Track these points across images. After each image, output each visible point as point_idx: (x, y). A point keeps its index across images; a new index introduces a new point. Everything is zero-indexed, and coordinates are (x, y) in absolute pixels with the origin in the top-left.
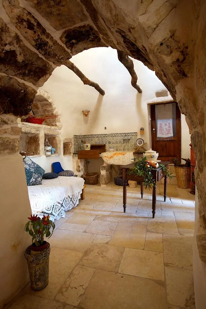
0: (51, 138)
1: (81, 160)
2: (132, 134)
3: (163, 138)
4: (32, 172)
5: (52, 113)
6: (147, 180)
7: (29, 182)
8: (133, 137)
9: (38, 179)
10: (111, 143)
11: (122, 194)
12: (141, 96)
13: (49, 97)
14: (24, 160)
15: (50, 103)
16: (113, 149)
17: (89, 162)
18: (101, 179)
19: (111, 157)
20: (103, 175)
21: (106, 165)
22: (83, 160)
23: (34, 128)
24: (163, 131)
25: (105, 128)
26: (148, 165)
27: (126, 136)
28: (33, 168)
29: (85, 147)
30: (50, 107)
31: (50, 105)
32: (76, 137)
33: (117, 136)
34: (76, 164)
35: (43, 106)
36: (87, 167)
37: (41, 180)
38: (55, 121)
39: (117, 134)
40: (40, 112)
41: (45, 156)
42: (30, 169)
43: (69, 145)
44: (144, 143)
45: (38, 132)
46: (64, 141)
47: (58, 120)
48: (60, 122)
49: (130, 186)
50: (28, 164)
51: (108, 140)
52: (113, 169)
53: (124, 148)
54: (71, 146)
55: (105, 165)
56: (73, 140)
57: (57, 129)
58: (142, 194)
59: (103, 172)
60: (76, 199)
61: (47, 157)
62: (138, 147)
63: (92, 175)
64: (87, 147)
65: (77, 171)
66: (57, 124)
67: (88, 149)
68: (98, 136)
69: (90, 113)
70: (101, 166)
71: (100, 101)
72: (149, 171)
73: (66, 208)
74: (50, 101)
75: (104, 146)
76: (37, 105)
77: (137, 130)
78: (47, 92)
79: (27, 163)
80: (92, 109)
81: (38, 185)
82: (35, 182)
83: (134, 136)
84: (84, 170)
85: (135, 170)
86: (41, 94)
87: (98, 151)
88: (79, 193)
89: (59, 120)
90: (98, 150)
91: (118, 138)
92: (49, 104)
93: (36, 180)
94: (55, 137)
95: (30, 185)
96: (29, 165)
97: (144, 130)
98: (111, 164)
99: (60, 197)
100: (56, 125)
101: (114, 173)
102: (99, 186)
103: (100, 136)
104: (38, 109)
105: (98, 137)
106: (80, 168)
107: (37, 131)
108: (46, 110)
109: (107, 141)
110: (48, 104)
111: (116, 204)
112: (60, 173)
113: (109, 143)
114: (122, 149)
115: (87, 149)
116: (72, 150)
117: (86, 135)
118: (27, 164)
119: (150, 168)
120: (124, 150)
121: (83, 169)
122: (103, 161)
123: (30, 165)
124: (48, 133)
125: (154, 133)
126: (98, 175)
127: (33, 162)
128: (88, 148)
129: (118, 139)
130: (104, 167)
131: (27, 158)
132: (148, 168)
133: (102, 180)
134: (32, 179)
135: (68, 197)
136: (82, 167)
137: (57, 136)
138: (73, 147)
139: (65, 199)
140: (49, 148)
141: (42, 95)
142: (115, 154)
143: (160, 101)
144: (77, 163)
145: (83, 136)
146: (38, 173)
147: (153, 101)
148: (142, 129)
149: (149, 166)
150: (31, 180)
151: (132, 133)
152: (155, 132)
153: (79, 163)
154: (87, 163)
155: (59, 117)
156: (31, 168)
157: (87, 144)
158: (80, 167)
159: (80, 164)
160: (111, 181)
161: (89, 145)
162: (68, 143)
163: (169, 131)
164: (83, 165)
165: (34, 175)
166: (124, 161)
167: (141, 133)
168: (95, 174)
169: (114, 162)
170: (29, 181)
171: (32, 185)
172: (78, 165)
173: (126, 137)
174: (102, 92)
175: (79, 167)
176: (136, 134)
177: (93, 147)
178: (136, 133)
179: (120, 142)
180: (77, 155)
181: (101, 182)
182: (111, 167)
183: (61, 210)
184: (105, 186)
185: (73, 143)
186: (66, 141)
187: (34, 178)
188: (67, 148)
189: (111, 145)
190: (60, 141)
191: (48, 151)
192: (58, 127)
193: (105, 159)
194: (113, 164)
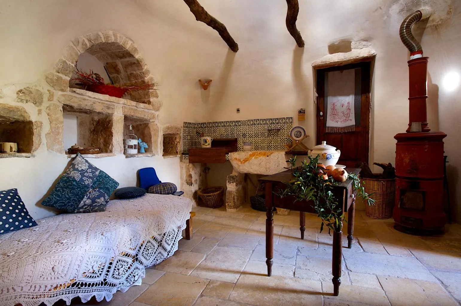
0: (141, 125)
1: (195, 164)
2: (284, 121)
3: (336, 128)
4: (87, 186)
5: (143, 80)
6: (322, 210)
7: (78, 206)
8: (286, 126)
9: (98, 200)
10: (247, 137)
11: (264, 228)
12: (302, 53)
13: (136, 50)
14: (73, 162)
15: (137, 60)
16: (250, 146)
17: (209, 169)
18: (228, 199)
19: (246, 160)
20: (232, 191)
21: (236, 174)
22: (198, 165)
23: (101, 101)
24: (336, 116)
25: (238, 110)
26: (325, 174)
27: (274, 123)
28: (90, 177)
29: (202, 142)
30: (139, 70)
31: (138, 64)
32: (187, 125)
33: (258, 124)
34: (186, 172)
35: (126, 67)
36: (206, 177)
37: (107, 202)
38: (147, 95)
39: (258, 120)
40: (122, 79)
41: (124, 156)
42: (81, 180)
43: (176, 138)
44: (305, 134)
45: (110, 111)
46: (164, 132)
47: (154, 93)
48: (157, 97)
49: (278, 212)
50: (80, 169)
51: (241, 131)
52: (248, 181)
53: (268, 145)
54: (178, 140)
55: (234, 174)
56: (182, 131)
57: (152, 108)
58: (302, 230)
59: (231, 187)
60: (173, 242)
61: (127, 157)
62: (294, 142)
63: (213, 192)
64: (206, 142)
65: (187, 183)
66: (151, 100)
67: (208, 145)
68: (225, 124)
69: (212, 84)
70: (228, 176)
71: (229, 64)
72: (328, 188)
73: (148, 263)
74: (137, 56)
75: (235, 141)
76: (117, 66)
77: (293, 113)
78: (131, 40)
79: (76, 167)
80: (215, 78)
81: (96, 211)
82: (90, 205)
83: (287, 123)
84: (200, 182)
85: (294, 187)
86: (118, 41)
87: (224, 150)
88: (179, 227)
89: (157, 93)
90: (224, 148)
91: (260, 127)
92: (136, 62)
93: (94, 201)
94: (148, 124)
95: (80, 212)
96: (82, 172)
97: (304, 113)
98: (245, 172)
99: (130, 243)
100: (149, 103)
101: (250, 187)
102: (224, 210)
103: (228, 124)
104: (118, 74)
105: (225, 126)
106: (193, 180)
107: (108, 108)
108: (131, 74)
109: (239, 133)
110: (134, 63)
111: (251, 252)
112: (152, 187)
113: (244, 135)
114: (266, 147)
115: (204, 147)
116: (180, 147)
117: (205, 123)
118: (77, 170)
119: (330, 182)
120: (269, 148)
121: (198, 180)
122: (232, 167)
123: (84, 173)
124: (133, 114)
125: (321, 121)
126: (223, 191)
127: (90, 166)
128: (206, 144)
129: (260, 130)
130: (233, 178)
131: (79, 159)
132: (326, 181)
133: (229, 201)
134: (84, 200)
135: (152, 240)
136: (195, 177)
137: (151, 121)
138: (181, 143)
139: (144, 245)
140: (134, 142)
141: (121, 44)
142: (253, 155)
143: (337, 61)
144: (188, 170)
145: (199, 124)
146: (100, 188)
147: (323, 61)
148: (302, 112)
149: (326, 178)
150: (82, 202)
151: (284, 118)
152: (324, 118)
153: (191, 170)
154: (205, 171)
155: (155, 88)
156: (84, 178)
157: (205, 138)
158: (192, 177)
159: (192, 173)
160: (245, 202)
161: (209, 139)
162: (173, 136)
163: (347, 116)
164: (198, 174)
165: (90, 193)
166: (268, 166)
167: (299, 118)
168: (217, 189)
169: (251, 168)
170: (76, 204)
171: (84, 212)
172: (189, 173)
173: (273, 126)
174: (233, 46)
175: (190, 176)
176: (291, 120)
177: (215, 143)
178: (292, 118)
179: (263, 135)
180: (187, 156)
181: (227, 204)
182: (247, 177)
183: (132, 268)
184: (233, 210)
185: (181, 135)
186: (169, 132)
187: (89, 198)
188: (172, 144)
189: (247, 140)
190: (157, 131)
191: (131, 147)
192: (153, 105)
193: (235, 164)
194: (248, 172)
